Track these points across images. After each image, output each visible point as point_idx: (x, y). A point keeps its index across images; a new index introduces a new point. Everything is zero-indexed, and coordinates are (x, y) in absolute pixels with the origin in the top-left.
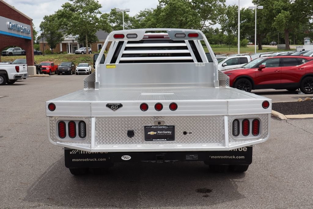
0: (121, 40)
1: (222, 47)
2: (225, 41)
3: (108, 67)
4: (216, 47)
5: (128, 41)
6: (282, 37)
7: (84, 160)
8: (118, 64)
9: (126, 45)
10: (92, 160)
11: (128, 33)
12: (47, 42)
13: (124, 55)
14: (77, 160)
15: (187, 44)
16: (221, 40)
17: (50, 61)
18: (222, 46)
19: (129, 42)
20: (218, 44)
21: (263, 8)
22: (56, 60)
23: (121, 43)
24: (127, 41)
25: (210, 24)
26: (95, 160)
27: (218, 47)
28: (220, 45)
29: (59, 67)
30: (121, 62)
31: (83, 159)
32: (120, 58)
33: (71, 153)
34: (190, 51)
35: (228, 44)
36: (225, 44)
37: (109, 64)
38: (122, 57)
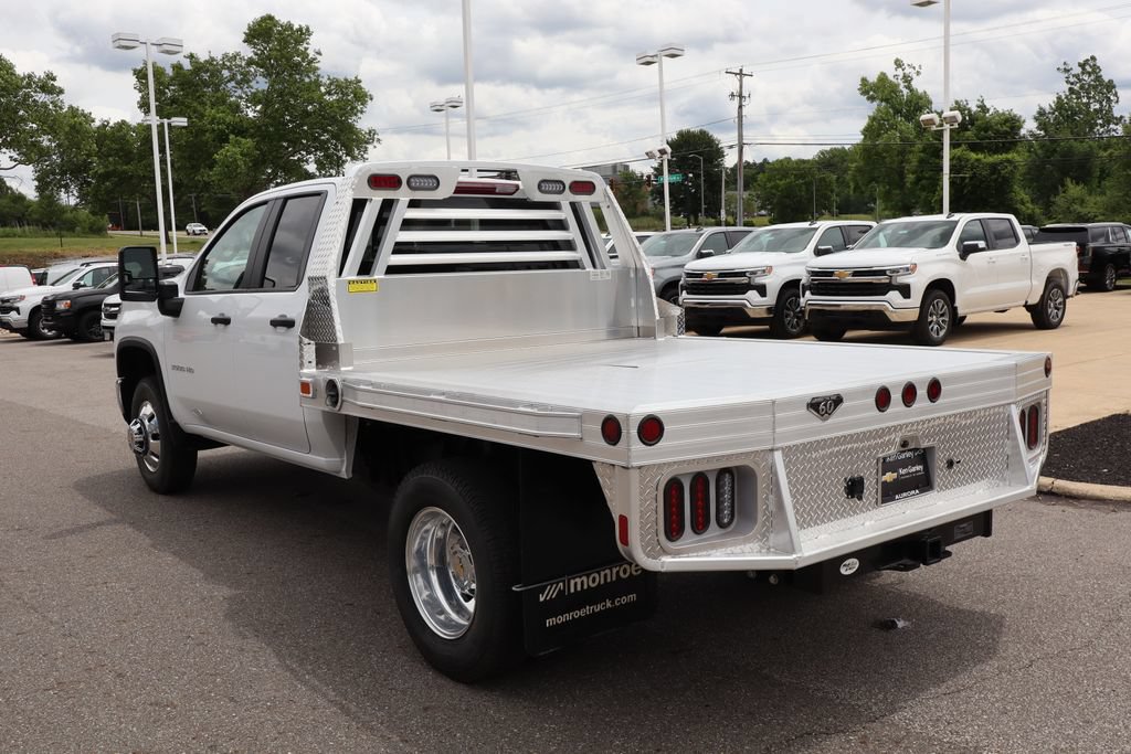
0: (389, 194)
1: (26, 237)
2: (35, 216)
3: (353, 288)
4: (7, 236)
5: (411, 201)
6: (203, 209)
7: (578, 614)
8: (383, 277)
9: (402, 212)
10: (599, 608)
11: (413, 173)
13: (401, 248)
14: (561, 619)
15: (565, 213)
16: (20, 215)
18: (28, 233)
19: (414, 204)
20: (13, 227)
21: (186, 124)
23: (388, 206)
24: (408, 199)
25: (15, 160)
26: (609, 605)
27: (15, 235)
28: (18, 230)
30: (392, 270)
31: (574, 610)
32: (387, 258)
33: (542, 599)
34: (573, 234)
35: (45, 226)
36: (37, 225)
37: (355, 278)
38: (395, 252)
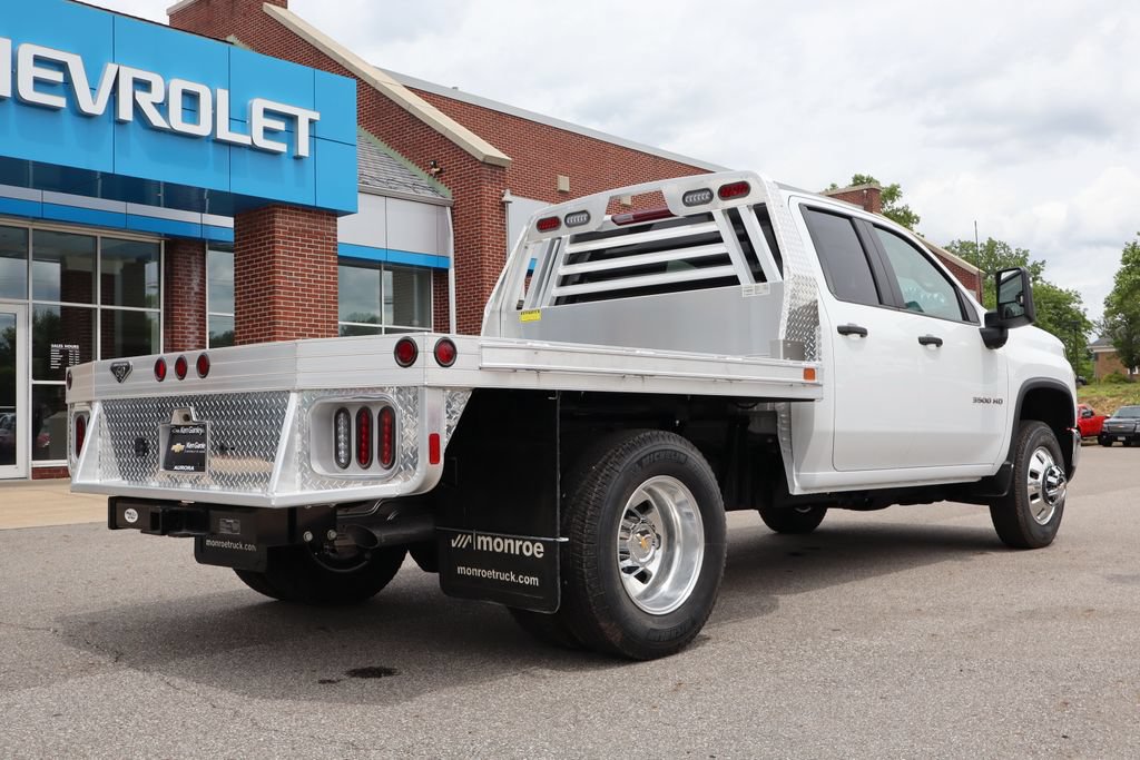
3: (524, 317)
12: (1114, 350)
17: (1090, 402)
22: (1110, 400)
29: (1106, 421)
